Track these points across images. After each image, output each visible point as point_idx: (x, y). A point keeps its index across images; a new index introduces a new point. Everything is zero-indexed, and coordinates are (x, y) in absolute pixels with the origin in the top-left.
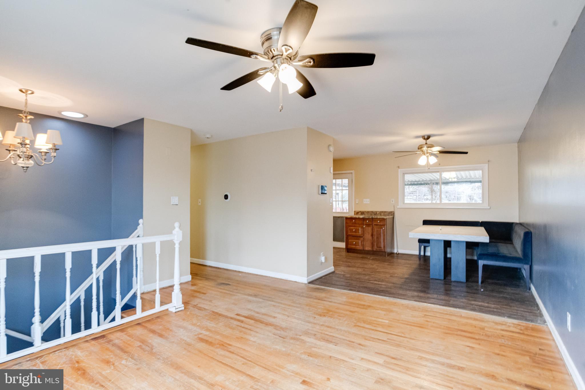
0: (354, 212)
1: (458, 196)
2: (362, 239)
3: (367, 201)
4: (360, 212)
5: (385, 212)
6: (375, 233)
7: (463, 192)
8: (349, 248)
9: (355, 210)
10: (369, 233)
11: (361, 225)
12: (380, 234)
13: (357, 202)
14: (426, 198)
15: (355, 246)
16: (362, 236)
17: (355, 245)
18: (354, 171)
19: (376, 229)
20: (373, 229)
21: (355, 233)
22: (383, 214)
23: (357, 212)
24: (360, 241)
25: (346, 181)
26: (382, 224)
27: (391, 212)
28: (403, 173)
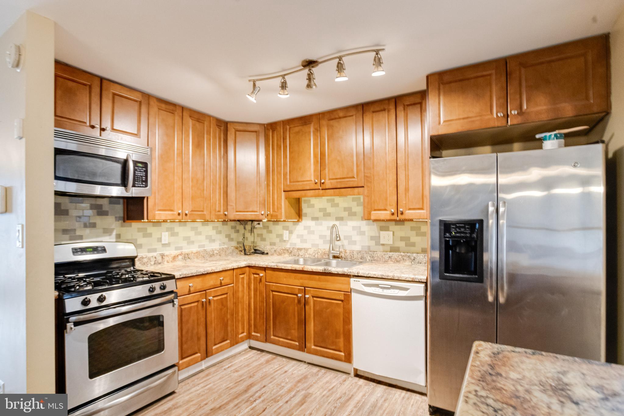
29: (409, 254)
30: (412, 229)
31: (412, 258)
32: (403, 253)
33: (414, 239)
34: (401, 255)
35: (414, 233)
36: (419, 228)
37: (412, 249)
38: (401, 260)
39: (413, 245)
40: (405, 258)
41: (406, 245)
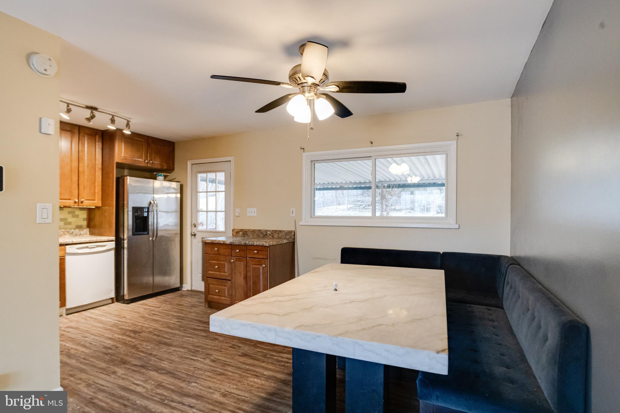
0: (233, 230)
1: (427, 206)
2: (229, 283)
3: (252, 212)
4: (242, 230)
5: (280, 231)
6: (250, 274)
7: (433, 202)
8: (209, 299)
9: (235, 228)
10: (240, 273)
11: (228, 258)
12: (258, 276)
13: (237, 215)
14: (393, 208)
15: (219, 297)
16: (229, 278)
17: (219, 294)
18: (233, 157)
19: (252, 266)
20: (246, 266)
21: (220, 271)
22: (276, 236)
23: (236, 231)
24: (226, 288)
25: (221, 176)
26: (261, 257)
27: (290, 232)
28: (312, 161)
29: (68, 230)
30: (69, 213)
31: (71, 232)
32: (64, 229)
33: (70, 219)
34: (62, 231)
35: (71, 215)
36: (74, 212)
37: (69, 226)
38: (62, 235)
39: (70, 223)
40: (65, 233)
41: (65, 224)
